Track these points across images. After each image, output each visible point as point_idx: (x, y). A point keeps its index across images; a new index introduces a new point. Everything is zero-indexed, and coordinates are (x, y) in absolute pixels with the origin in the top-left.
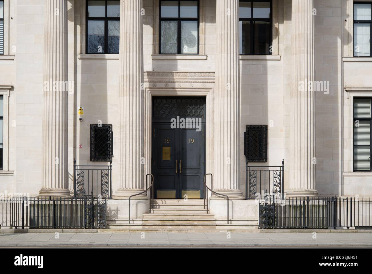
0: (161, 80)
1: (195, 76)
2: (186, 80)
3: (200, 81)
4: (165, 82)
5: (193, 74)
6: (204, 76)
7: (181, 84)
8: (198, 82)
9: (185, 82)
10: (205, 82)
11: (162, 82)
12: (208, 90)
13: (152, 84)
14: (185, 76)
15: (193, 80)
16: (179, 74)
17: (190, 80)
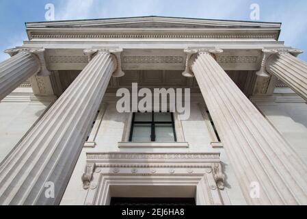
0: (127, 164)
1: (175, 158)
2: (163, 164)
3: (183, 164)
4: (132, 167)
5: (173, 156)
6: (189, 158)
7: (156, 169)
8: (182, 167)
9: (161, 167)
10: (192, 167)
11: (128, 167)
12: (199, 177)
13: (113, 169)
14: (162, 158)
15: (173, 164)
16: (153, 156)
17: (170, 164)
